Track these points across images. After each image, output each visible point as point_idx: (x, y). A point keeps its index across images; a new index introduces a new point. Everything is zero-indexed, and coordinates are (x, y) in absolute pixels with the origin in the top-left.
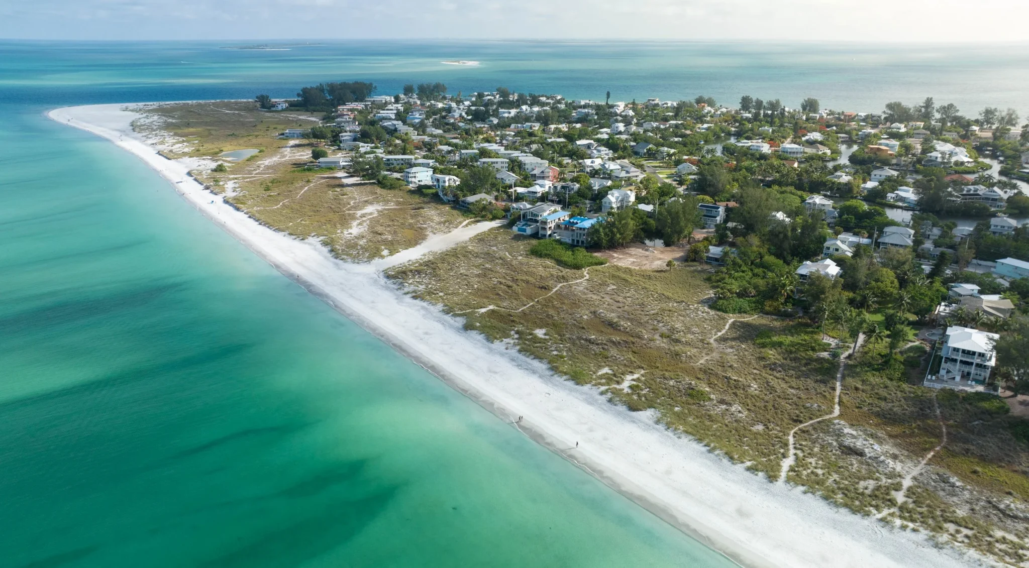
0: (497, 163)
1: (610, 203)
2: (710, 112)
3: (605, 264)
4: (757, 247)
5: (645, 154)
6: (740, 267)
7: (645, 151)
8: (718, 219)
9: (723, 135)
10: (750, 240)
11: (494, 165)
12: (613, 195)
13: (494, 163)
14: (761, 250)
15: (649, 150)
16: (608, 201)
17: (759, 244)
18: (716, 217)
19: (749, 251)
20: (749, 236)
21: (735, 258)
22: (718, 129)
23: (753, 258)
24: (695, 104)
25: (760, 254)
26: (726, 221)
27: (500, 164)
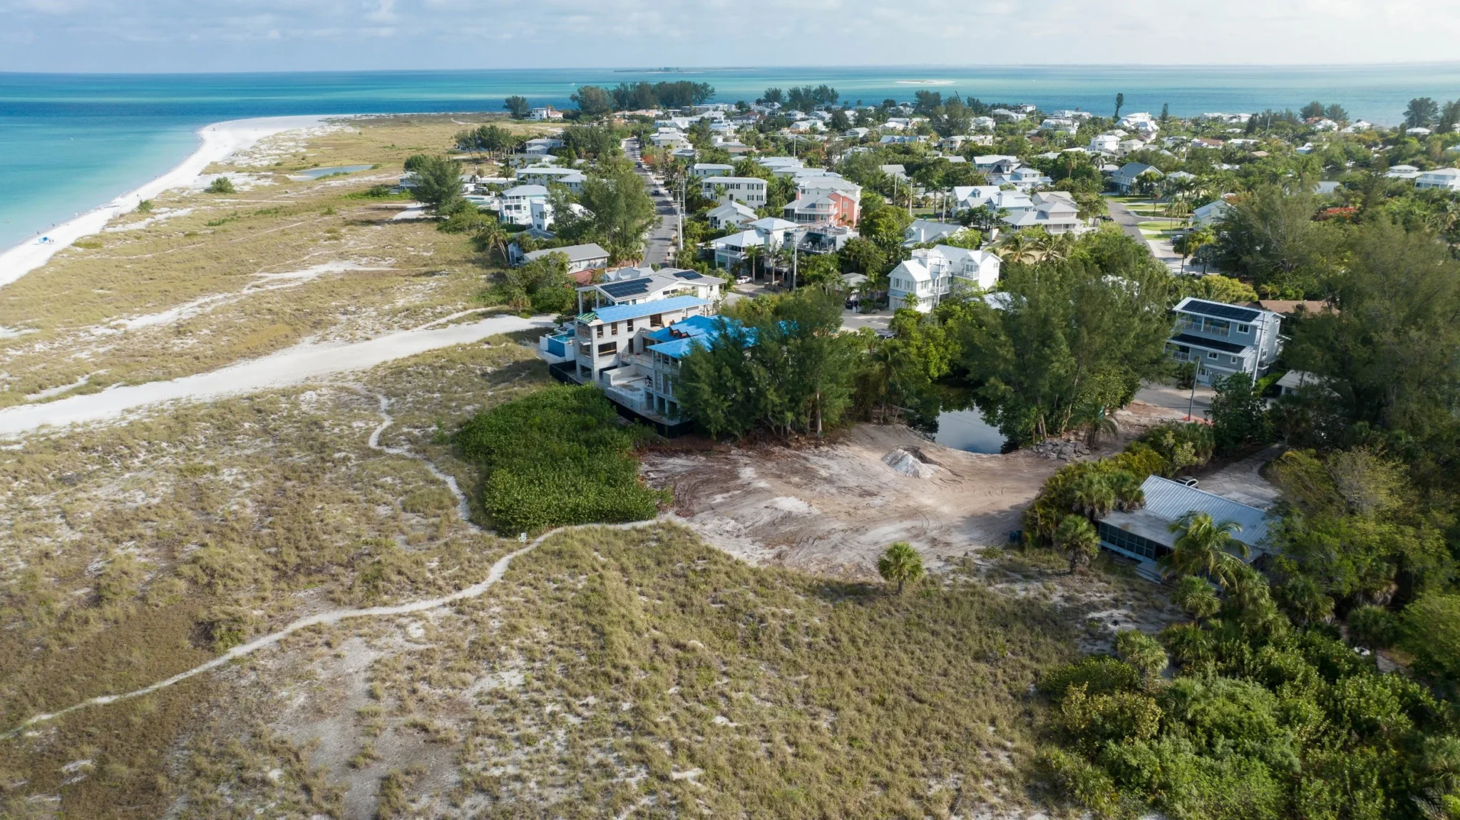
0: (738, 186)
1: (911, 283)
2: (1330, 128)
3: (641, 518)
4: (1383, 518)
5: (1131, 188)
6: (1259, 638)
7: (1135, 180)
8: (1249, 360)
9: (1349, 164)
10: (1346, 480)
11: (730, 191)
12: (922, 262)
13: (732, 186)
14: (1408, 540)
15: (1143, 179)
16: (903, 278)
17: (1396, 503)
18: (1239, 349)
19: (1333, 543)
20: (1345, 458)
21: (1240, 575)
22: (1337, 151)
23: (1347, 583)
24: (1301, 120)
25: (1398, 559)
26: (1279, 365)
27: (744, 188)
